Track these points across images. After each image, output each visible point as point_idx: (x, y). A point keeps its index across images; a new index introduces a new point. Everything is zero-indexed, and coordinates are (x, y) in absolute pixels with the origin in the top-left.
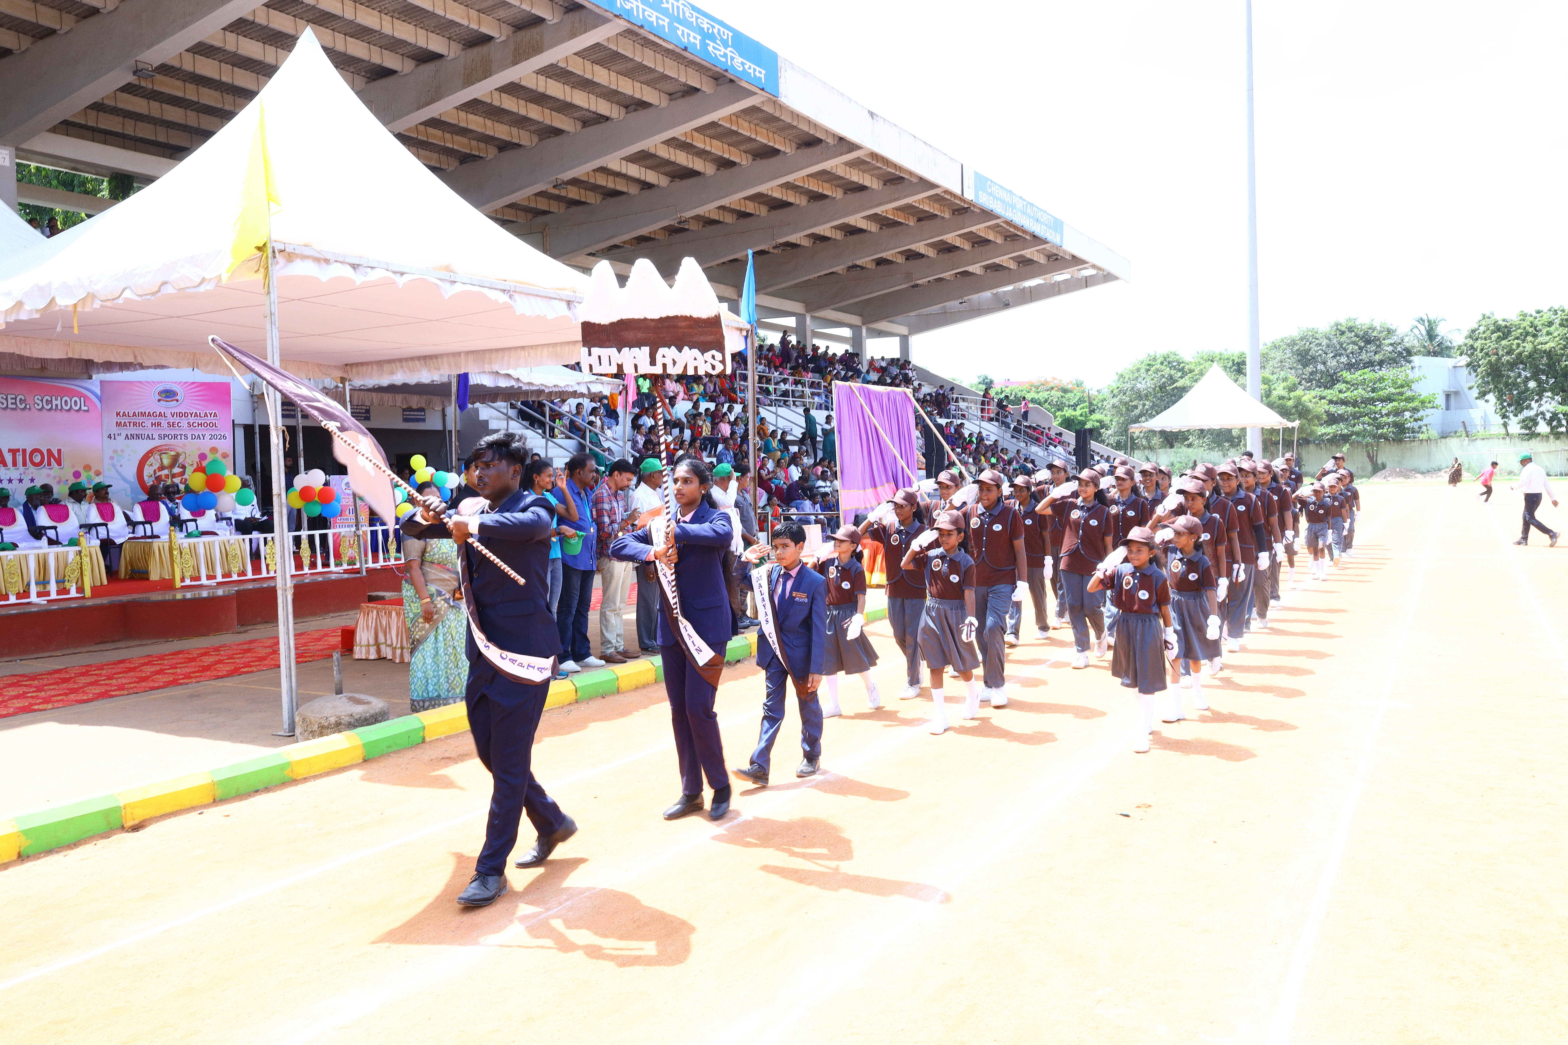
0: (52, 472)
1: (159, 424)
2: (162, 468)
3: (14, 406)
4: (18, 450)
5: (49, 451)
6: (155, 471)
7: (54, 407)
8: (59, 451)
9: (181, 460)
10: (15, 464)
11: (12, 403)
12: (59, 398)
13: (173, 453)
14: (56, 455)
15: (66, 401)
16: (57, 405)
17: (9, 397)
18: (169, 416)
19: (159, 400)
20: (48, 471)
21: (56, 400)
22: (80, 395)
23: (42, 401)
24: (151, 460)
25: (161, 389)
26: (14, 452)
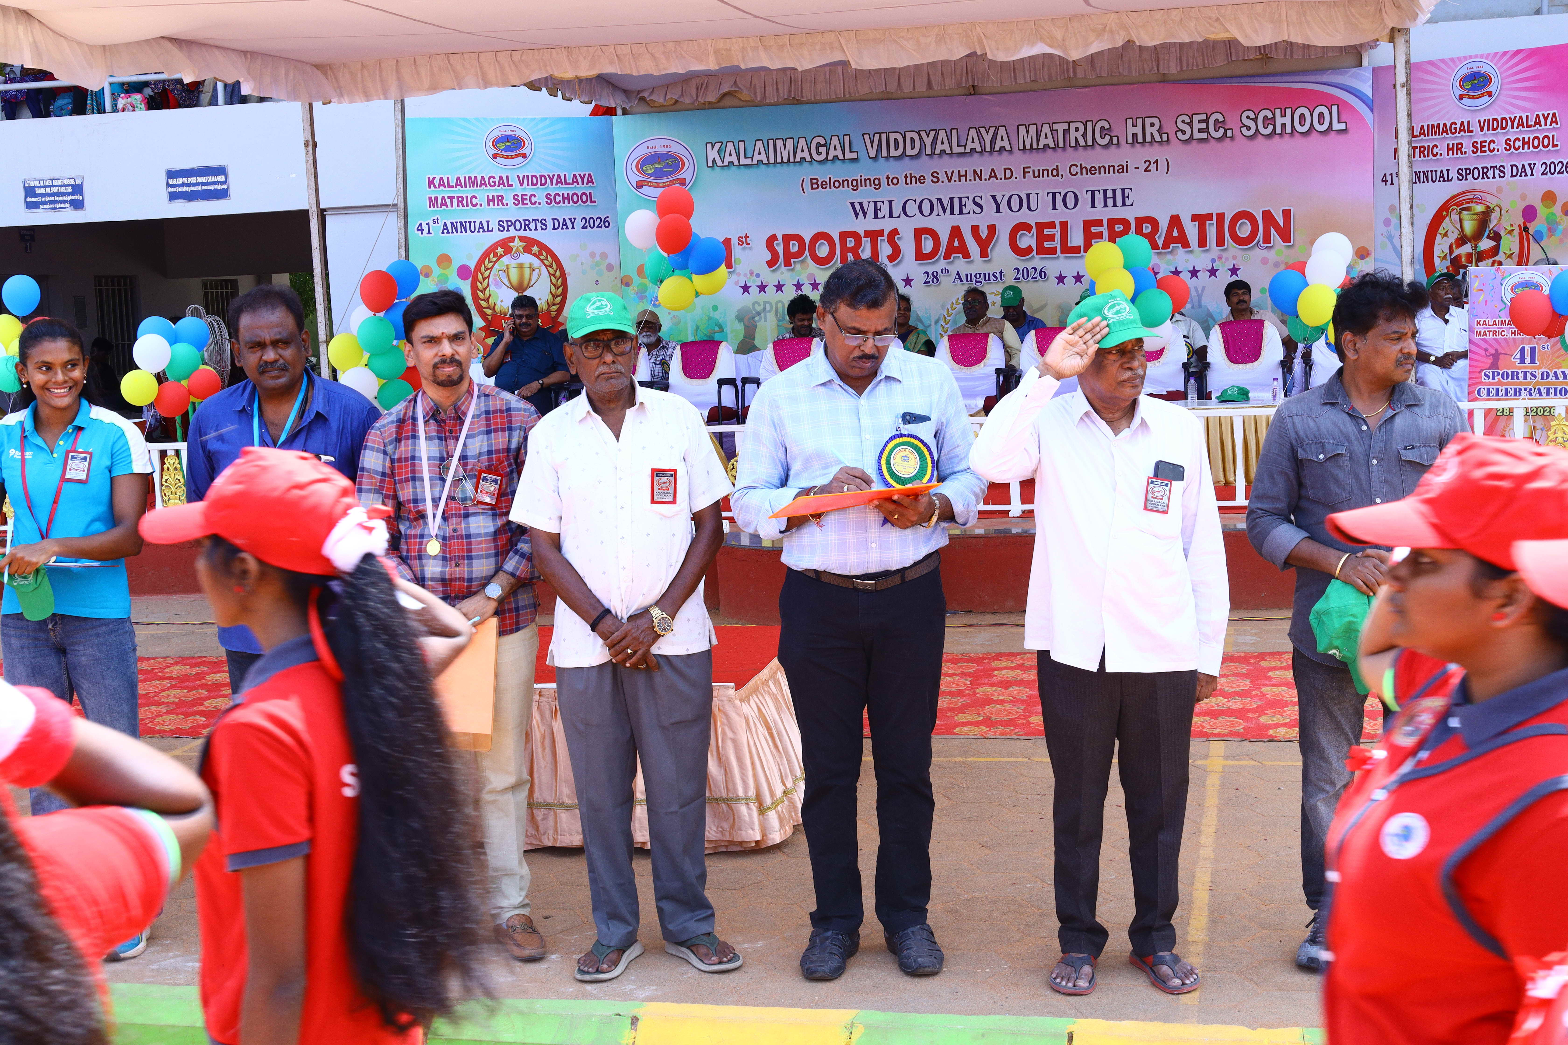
0: (1271, 255)
1: (1459, 148)
2: (1462, 240)
3: (1204, 135)
4: (1209, 216)
5: (1267, 215)
6: (1451, 247)
7: (1278, 131)
8: (1287, 214)
9: (1493, 223)
10: (1202, 242)
11: (1200, 131)
12: (1288, 111)
13: (1480, 208)
14: (1281, 223)
15: (1302, 116)
16: (1283, 126)
17: (1196, 118)
18: (1475, 127)
19: (1461, 97)
20: (1265, 253)
21: (1283, 115)
22: (1330, 101)
23: (1255, 120)
24: (1446, 224)
25: (1464, 71)
26: (1201, 219)
